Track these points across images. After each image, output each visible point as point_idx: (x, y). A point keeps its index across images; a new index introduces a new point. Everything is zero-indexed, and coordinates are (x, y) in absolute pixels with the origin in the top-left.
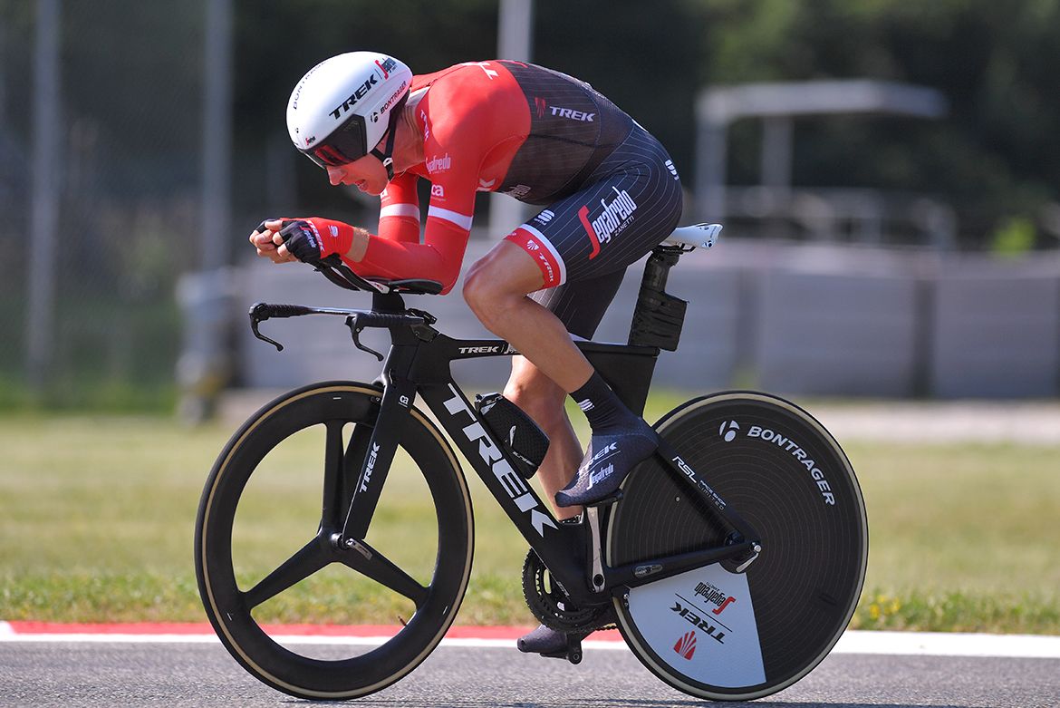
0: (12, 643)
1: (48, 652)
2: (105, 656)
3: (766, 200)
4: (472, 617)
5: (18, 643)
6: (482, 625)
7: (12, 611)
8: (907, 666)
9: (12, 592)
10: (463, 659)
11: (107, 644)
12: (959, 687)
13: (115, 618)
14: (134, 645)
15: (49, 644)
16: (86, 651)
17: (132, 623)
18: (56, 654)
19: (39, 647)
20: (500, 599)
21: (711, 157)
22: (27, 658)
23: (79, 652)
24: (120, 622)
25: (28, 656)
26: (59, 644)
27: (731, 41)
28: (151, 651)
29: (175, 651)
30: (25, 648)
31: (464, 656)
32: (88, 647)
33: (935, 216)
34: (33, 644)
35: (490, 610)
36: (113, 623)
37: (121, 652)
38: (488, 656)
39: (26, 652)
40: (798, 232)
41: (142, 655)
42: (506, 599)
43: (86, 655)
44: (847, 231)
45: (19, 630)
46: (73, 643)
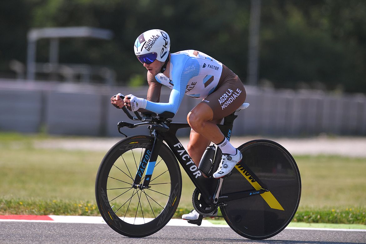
3: (50, 68)
8: (98, 228)
12: (115, 235)
21: (31, 52)
27: (39, 13)
33: (108, 73)
40: (61, 79)
44: (78, 78)
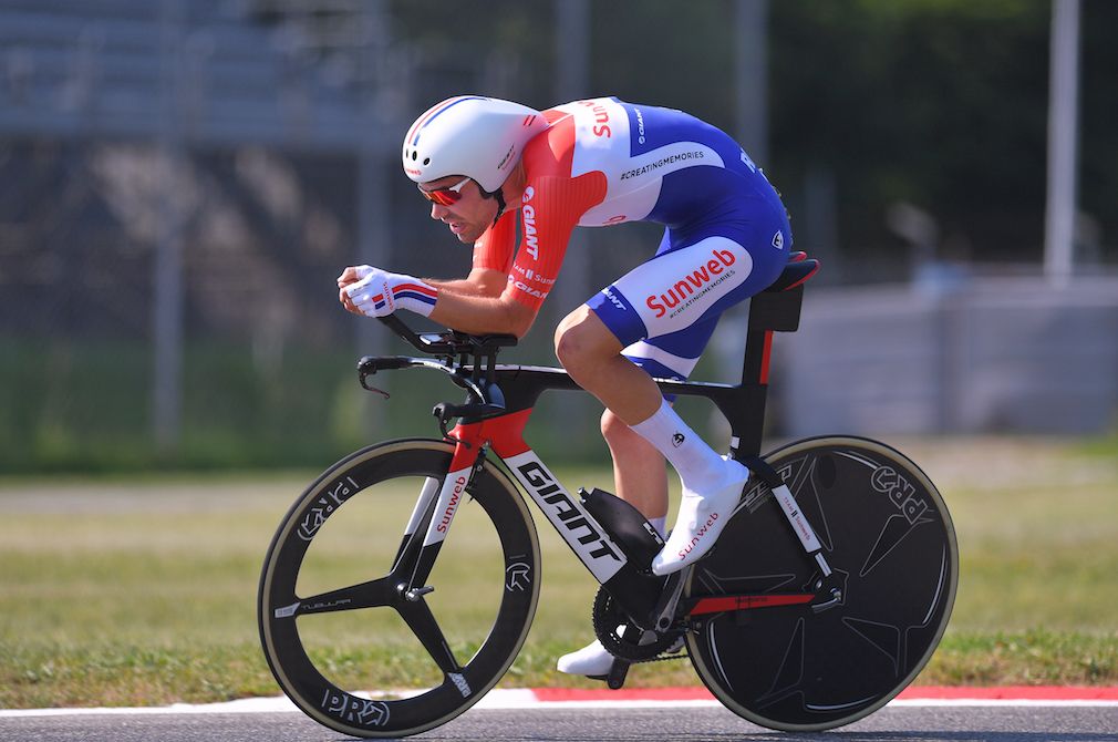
0: (534, 710)
1: (571, 720)
2: (632, 723)
4: (1020, 676)
5: (540, 711)
6: (1031, 684)
7: (535, 677)
9: (534, 658)
10: (1008, 720)
11: (633, 710)
13: (641, 683)
14: (661, 711)
15: (573, 711)
16: (611, 718)
17: (660, 688)
18: (579, 722)
19: (562, 714)
20: (1049, 656)
22: (550, 726)
23: (604, 719)
24: (647, 687)
25: (551, 723)
26: (583, 711)
28: (680, 717)
29: (704, 717)
30: (548, 715)
31: (1011, 717)
32: (613, 714)
34: (556, 711)
35: (1038, 668)
36: (640, 688)
37: (648, 719)
38: (1036, 717)
39: (550, 720)
41: (670, 722)
42: (1056, 656)
43: (611, 723)
45: (542, 698)
46: (599, 710)
